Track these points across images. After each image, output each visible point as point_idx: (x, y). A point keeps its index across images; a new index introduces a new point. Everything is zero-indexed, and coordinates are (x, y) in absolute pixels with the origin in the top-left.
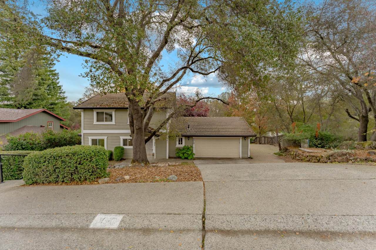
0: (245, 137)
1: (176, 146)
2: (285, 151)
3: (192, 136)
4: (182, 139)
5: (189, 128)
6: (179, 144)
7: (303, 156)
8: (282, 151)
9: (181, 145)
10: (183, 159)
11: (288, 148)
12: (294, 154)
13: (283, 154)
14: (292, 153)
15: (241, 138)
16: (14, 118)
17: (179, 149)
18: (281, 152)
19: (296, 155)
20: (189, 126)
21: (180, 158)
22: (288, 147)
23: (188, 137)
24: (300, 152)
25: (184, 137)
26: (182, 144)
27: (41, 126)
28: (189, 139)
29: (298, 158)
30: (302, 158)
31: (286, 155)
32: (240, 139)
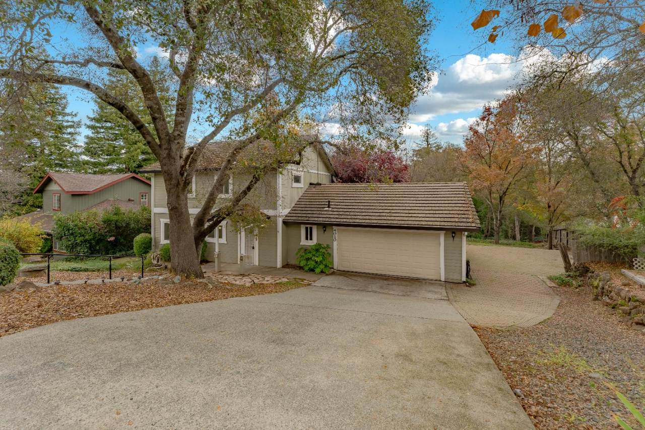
0: (453, 232)
1: (301, 244)
2: (581, 275)
3: (332, 225)
4: (311, 229)
5: (329, 207)
6: (307, 239)
7: (618, 294)
8: (571, 274)
9: (309, 241)
10: (306, 271)
11: (592, 267)
12: (598, 285)
13: (574, 282)
14: (595, 283)
15: (442, 233)
16: (91, 188)
17: (306, 250)
18: (569, 276)
19: (603, 288)
20: (331, 203)
21: (300, 269)
22: (592, 264)
23: (325, 227)
24: (617, 282)
25: (316, 226)
26: (311, 239)
27: (129, 200)
28: (325, 231)
29: (606, 299)
30: (616, 302)
31: (580, 286)
32: (439, 236)
